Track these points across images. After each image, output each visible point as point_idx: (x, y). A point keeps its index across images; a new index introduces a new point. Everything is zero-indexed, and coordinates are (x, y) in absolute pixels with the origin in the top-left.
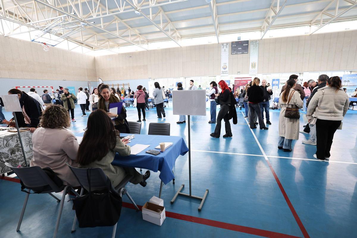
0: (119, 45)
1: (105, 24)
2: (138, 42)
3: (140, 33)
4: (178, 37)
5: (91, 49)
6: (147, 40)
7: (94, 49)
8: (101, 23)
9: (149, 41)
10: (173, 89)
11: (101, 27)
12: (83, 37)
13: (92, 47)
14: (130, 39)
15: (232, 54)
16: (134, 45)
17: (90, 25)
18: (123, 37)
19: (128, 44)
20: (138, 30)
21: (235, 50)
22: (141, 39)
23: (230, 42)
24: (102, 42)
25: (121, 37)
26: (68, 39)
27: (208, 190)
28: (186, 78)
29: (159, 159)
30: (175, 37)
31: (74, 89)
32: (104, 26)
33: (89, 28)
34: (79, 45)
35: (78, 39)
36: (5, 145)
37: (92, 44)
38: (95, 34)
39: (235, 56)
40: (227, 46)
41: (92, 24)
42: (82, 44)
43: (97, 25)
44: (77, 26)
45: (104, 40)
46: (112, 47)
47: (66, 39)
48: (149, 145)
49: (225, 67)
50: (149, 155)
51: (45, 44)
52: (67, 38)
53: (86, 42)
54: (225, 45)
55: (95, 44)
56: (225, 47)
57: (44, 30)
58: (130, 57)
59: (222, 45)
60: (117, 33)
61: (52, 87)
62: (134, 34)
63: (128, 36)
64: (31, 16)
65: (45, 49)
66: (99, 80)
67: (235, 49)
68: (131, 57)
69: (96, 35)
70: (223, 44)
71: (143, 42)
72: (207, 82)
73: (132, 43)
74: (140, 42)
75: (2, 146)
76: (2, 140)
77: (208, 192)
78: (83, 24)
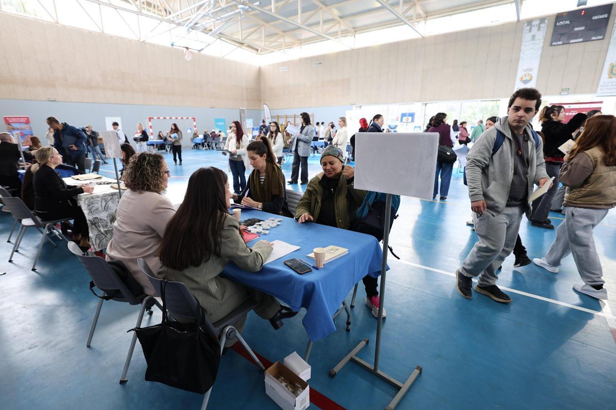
0: (302, 42)
1: (277, 5)
2: (335, 34)
3: (340, 15)
4: (419, 17)
5: (256, 52)
6: (354, 28)
7: (261, 52)
8: (271, 4)
9: (356, 30)
10: (396, 126)
11: (270, 10)
12: (243, 33)
13: (257, 48)
14: (320, 29)
15: (554, 44)
16: (328, 39)
17: (253, 9)
18: (309, 25)
19: (318, 38)
20: (338, 9)
21: (562, 34)
22: (343, 28)
23: (552, 16)
24: (273, 39)
25: (306, 25)
26: (222, 38)
27: (421, 370)
28: (426, 104)
29: (304, 284)
30: (412, 16)
31: (225, 122)
32: (276, 8)
33: (254, 15)
34: (236, 47)
35: (235, 37)
36: (103, 208)
37: (257, 44)
38: (263, 25)
39: (561, 49)
40: (542, 25)
41: (258, 6)
42: (242, 44)
43: (265, 8)
44: (233, 13)
45: (276, 34)
46: (289, 46)
47: (219, 38)
48: (299, 247)
49: (528, 79)
50: (286, 272)
51: (187, 48)
52: (221, 35)
53: (247, 41)
54: (536, 23)
55: (259, 44)
56: (535, 29)
57: (186, 24)
58: (319, 64)
59: (527, 25)
60: (298, 20)
61: (194, 119)
62: (330, 17)
63: (318, 23)
64: (171, 4)
65: (188, 57)
66: (263, 106)
67: (563, 32)
68: (321, 63)
69: (263, 27)
70: (529, 22)
71: (345, 33)
72: (475, 114)
73: (324, 37)
74: (339, 33)
75: (100, 209)
76: (100, 199)
77: (421, 372)
78: (242, 8)
